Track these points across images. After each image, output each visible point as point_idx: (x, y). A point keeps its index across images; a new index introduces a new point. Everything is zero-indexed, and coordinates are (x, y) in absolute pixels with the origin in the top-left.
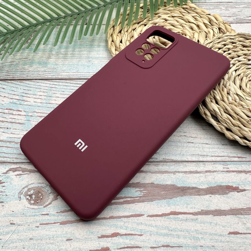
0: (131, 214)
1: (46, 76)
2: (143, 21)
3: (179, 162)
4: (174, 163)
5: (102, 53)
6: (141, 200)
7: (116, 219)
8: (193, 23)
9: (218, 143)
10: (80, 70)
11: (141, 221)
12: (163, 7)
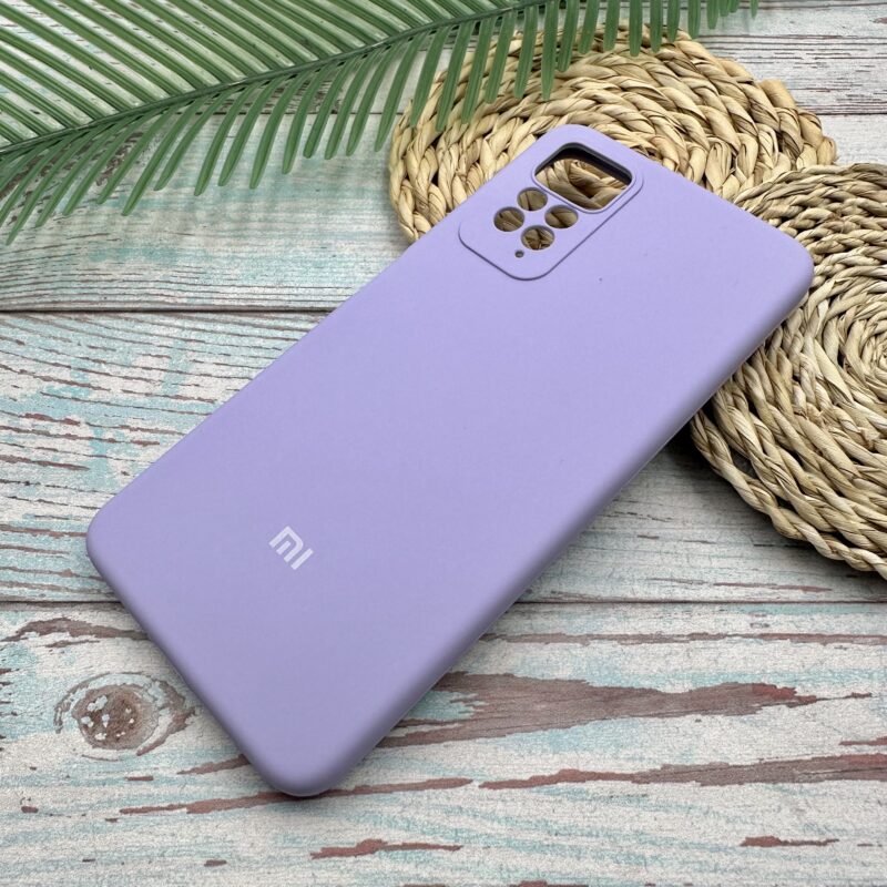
0: (427, 777)
1: (170, 300)
2: (517, 104)
3: (605, 605)
4: (586, 608)
5: (368, 217)
6: (465, 731)
7: (375, 795)
8: (692, 112)
9: (742, 539)
10: (288, 279)
11: (460, 803)
12: (591, 52)
